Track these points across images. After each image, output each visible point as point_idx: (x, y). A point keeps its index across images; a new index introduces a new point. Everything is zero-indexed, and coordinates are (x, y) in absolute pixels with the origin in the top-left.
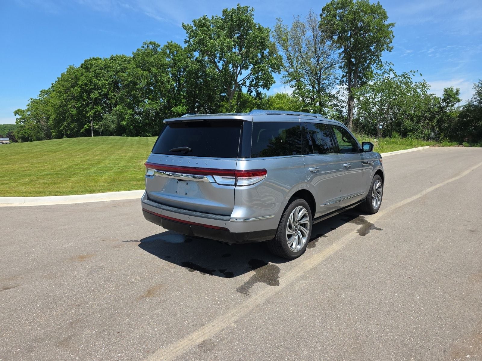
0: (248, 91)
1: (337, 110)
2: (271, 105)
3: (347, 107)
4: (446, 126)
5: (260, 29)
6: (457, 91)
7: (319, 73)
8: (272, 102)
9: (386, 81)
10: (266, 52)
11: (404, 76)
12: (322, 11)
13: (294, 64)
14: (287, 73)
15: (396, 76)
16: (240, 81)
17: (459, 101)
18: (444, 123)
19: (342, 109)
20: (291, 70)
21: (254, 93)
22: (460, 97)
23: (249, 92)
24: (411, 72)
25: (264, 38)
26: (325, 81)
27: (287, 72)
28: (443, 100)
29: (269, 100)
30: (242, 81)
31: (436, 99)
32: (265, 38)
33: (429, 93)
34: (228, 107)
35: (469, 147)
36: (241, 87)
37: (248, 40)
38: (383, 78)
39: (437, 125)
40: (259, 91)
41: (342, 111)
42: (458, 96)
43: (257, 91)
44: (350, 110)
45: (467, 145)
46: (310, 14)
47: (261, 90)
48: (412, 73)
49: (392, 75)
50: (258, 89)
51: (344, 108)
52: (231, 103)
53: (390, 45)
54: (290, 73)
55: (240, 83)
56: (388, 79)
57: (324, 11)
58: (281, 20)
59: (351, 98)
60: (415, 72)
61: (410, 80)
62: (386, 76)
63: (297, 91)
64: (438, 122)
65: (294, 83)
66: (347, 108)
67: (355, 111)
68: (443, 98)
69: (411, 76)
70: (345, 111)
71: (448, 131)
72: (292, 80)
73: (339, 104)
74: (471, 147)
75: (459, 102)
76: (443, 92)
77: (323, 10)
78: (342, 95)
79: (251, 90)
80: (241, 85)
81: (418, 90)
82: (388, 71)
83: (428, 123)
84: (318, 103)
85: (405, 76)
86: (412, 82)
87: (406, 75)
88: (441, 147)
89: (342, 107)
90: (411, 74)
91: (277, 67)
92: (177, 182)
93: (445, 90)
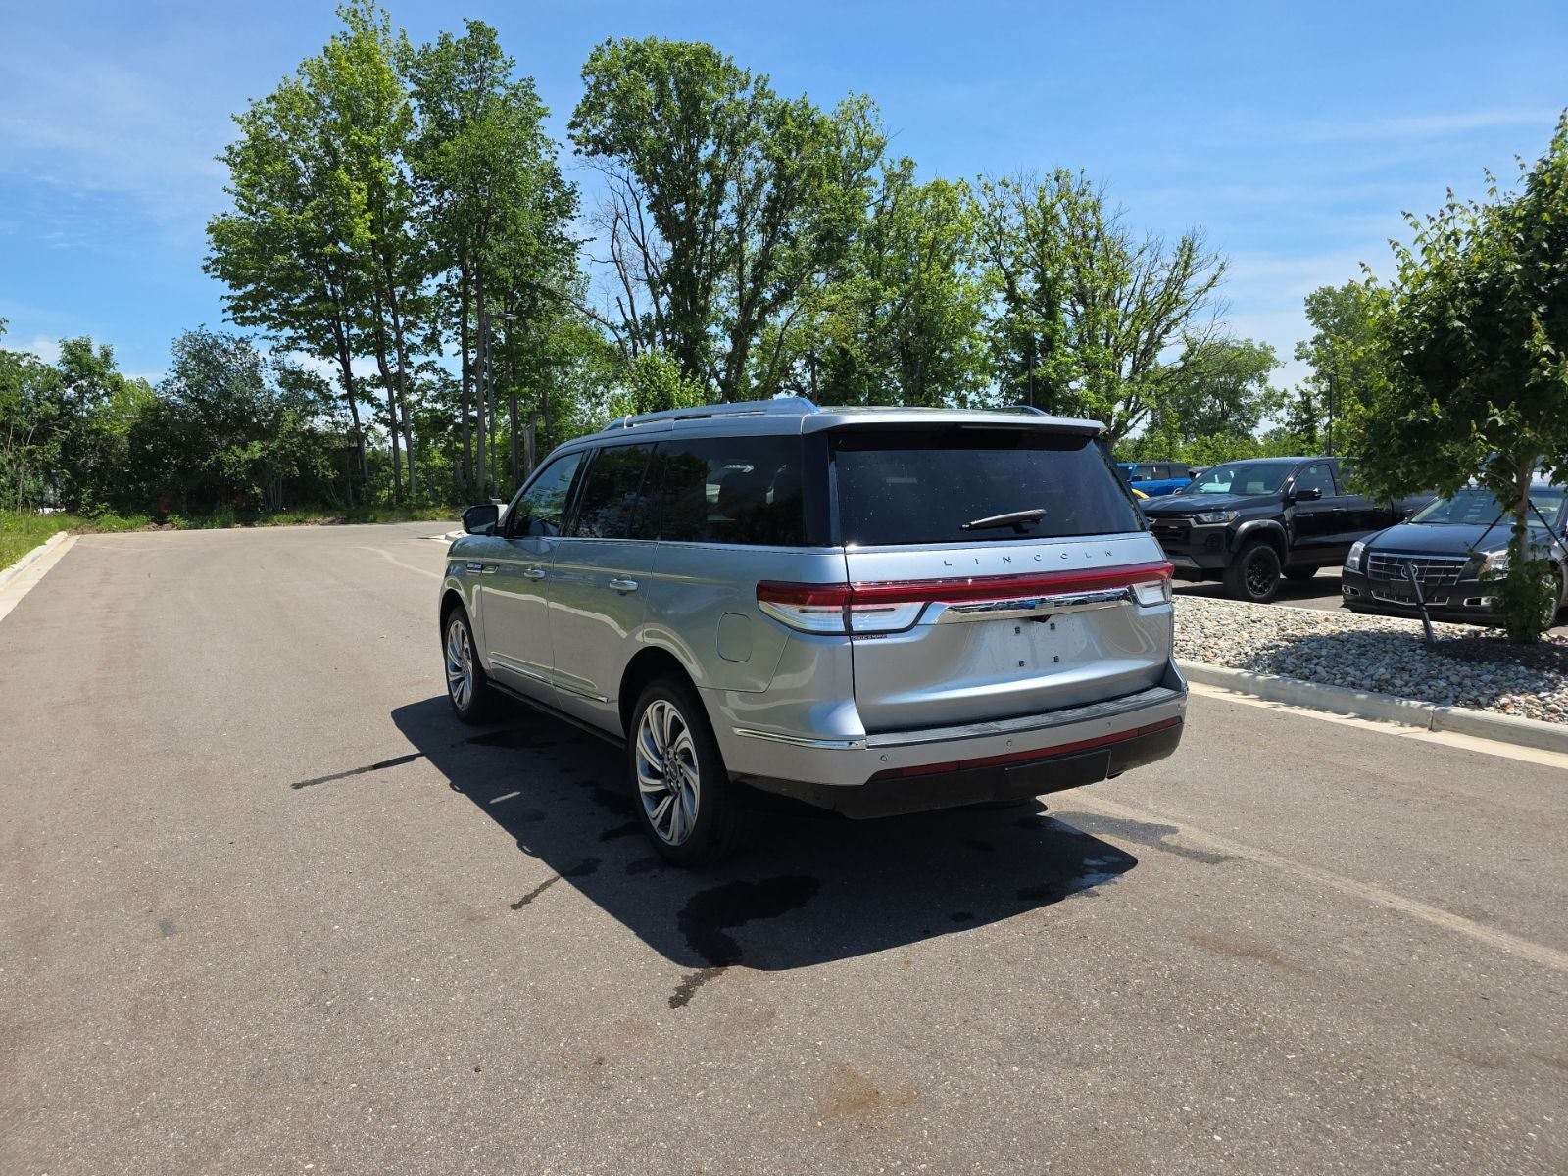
4: (91, 463)
6: (106, 355)
18: (82, 454)
22: (119, 373)
28: (64, 377)
35: (190, 528)
39: (60, 461)
42: (111, 370)
45: (183, 523)
64: (65, 447)
68: (61, 369)
71: (101, 481)
74: (196, 528)
76: (61, 353)
83: (31, 452)
88: (106, 532)
92: (1018, 630)
93: (68, 349)
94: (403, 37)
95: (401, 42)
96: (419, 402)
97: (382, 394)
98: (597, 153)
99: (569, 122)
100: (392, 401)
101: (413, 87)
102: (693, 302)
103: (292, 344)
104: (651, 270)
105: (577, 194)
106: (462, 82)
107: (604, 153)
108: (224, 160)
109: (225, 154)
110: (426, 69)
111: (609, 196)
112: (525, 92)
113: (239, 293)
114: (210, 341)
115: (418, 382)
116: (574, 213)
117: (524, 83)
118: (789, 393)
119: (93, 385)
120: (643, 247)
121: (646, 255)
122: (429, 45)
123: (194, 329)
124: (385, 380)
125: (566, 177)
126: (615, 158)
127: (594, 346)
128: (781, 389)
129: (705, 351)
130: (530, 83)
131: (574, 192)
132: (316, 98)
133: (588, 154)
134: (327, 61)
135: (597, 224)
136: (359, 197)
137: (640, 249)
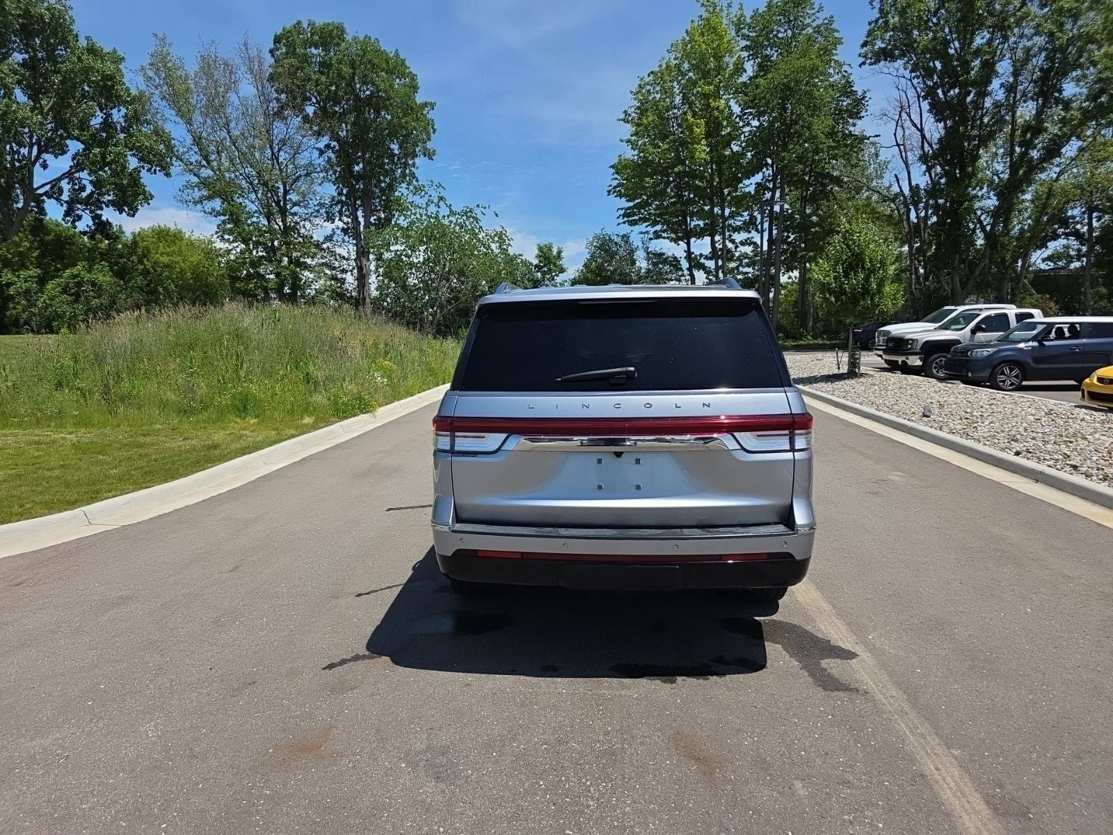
0: (67, 214)
1: (334, 278)
2: (145, 256)
3: (355, 271)
5: (92, 50)
6: (559, 252)
7: (281, 186)
8: (147, 249)
9: (432, 221)
10: (118, 115)
11: (466, 213)
12: (275, 43)
13: (213, 157)
14: (196, 180)
15: (452, 213)
16: (43, 186)
17: (562, 270)
19: (344, 276)
20: (206, 172)
21: (86, 223)
22: (563, 263)
23: (69, 218)
24: (478, 206)
25: (111, 78)
26: (296, 209)
27: (195, 175)
28: (536, 266)
29: (135, 242)
30: (49, 186)
31: (525, 263)
32: (115, 77)
33: (511, 251)
34: (10, 256)
36: (43, 201)
37: (64, 77)
38: (426, 215)
40: (104, 218)
41: (345, 279)
42: (561, 261)
43: (96, 218)
44: (362, 278)
46: (245, 44)
47: (108, 214)
48: (480, 209)
49: (444, 211)
50: (99, 212)
51: (349, 273)
52: (18, 245)
53: (429, 145)
54: (205, 179)
55: (41, 191)
56: (436, 217)
57: (279, 42)
58: (168, 41)
59: (362, 253)
60: (485, 208)
61: (477, 222)
62: (432, 209)
63: (229, 226)
65: (217, 204)
66: (356, 275)
67: (373, 281)
68: (535, 262)
69: (480, 216)
70: (350, 280)
72: (209, 198)
73: (337, 264)
75: (563, 272)
76: (536, 252)
77: (277, 40)
78: (339, 244)
79: (77, 212)
80: (45, 198)
81: (494, 246)
82: (436, 200)
84: (286, 259)
85: (468, 213)
86: (481, 227)
87: (470, 211)
89: (344, 271)
90: (478, 211)
91: (159, 160)
92: (600, 461)
93: (540, 249)
94: (741, 9)
95: (739, 13)
96: (737, 268)
97: (711, 264)
98: (879, 62)
99: (862, 42)
100: (717, 268)
101: (744, 43)
102: (963, 169)
103: (657, 235)
104: (927, 148)
105: (866, 99)
106: (778, 31)
107: (886, 60)
108: (622, 120)
109: (623, 116)
110: (754, 28)
111: (896, 94)
112: (826, 29)
113: (631, 204)
114: (607, 238)
115: (737, 254)
116: (862, 114)
117: (826, 21)
118: (1068, 239)
119: (550, 270)
120: (921, 130)
121: (923, 137)
122: (758, 9)
123: (598, 232)
124: (714, 255)
125: (858, 88)
126: (900, 63)
127: (877, 215)
128: (1059, 236)
129: (971, 210)
130: (831, 20)
131: (863, 98)
132: (678, 67)
133: (871, 64)
134: (688, 38)
135: (885, 118)
136: (698, 130)
137: (918, 133)
